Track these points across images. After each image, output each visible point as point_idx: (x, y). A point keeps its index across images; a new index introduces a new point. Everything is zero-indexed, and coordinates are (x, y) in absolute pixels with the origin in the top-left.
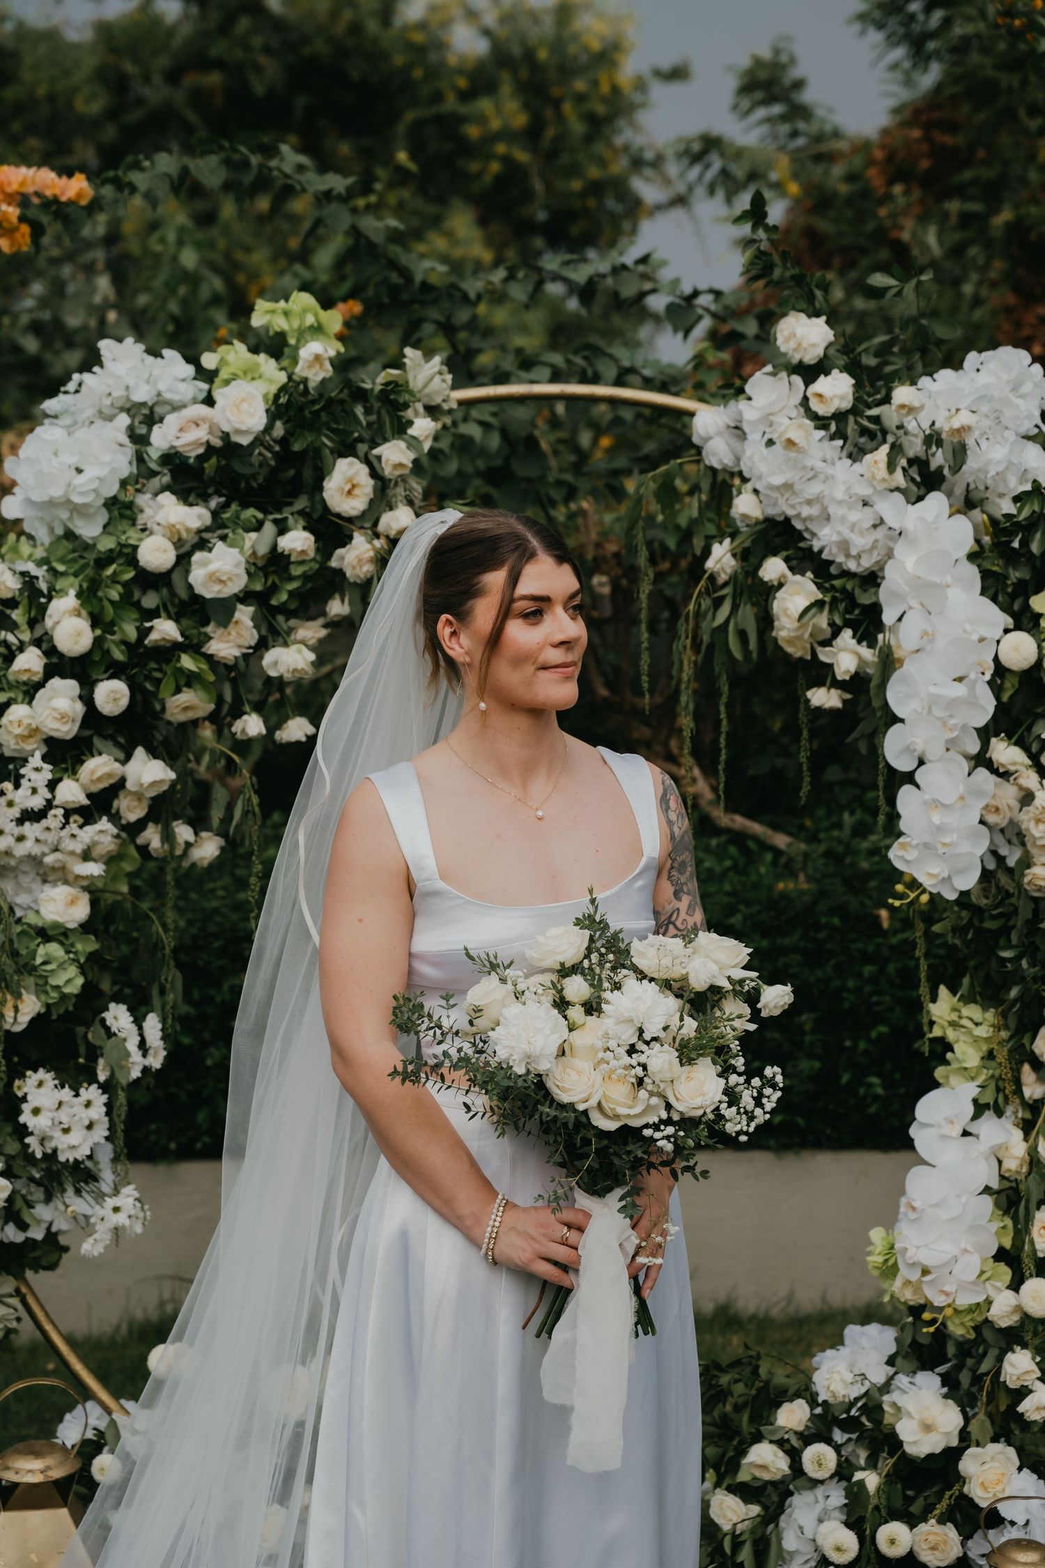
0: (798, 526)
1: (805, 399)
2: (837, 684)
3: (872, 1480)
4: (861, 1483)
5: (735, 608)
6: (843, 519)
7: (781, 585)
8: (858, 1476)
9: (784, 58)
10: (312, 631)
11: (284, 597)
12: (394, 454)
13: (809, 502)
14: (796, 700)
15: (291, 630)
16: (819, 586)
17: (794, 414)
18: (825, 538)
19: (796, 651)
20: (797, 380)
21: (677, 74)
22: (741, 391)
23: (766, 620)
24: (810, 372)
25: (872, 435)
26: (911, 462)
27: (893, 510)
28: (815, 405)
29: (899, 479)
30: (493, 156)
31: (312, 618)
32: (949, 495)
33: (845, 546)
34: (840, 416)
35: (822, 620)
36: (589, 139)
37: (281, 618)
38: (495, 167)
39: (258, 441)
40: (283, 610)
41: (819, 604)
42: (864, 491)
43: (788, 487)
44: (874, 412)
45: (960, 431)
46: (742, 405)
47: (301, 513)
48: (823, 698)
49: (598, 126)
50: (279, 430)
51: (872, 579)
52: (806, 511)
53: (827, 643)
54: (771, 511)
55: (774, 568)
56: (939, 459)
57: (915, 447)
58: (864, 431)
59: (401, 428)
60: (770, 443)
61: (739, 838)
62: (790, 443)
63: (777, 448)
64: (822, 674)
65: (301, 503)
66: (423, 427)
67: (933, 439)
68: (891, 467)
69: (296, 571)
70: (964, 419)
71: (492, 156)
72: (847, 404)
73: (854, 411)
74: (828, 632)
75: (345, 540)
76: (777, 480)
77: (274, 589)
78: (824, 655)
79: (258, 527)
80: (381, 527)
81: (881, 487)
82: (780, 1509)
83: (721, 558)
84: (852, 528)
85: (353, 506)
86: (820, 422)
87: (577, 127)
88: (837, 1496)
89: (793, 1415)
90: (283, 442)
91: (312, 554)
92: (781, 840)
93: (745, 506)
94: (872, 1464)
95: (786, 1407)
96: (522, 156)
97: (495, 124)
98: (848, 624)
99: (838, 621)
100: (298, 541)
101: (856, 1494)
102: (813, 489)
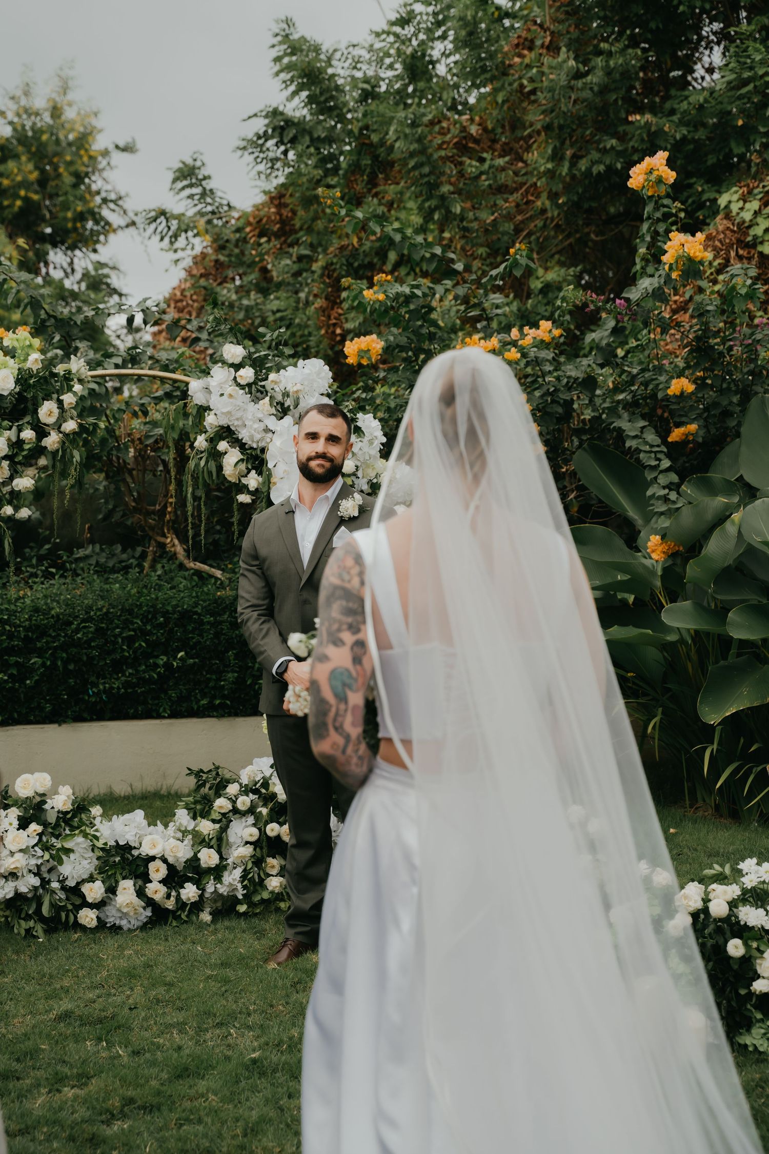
0: (233, 428)
1: (235, 378)
2: (250, 493)
3: (264, 811)
4: (260, 812)
5: (207, 462)
6: (251, 426)
7: (226, 453)
8: (259, 810)
9: (198, 164)
10: (32, 471)
11: (21, 458)
12: (68, 399)
13: (237, 419)
14: (233, 500)
15: (23, 472)
16: (242, 453)
17: (230, 383)
18: (244, 435)
19: (233, 479)
20: (232, 370)
21: (127, 149)
22: (209, 373)
23: (220, 468)
24: (237, 367)
25: (262, 393)
26: (277, 403)
27: (272, 423)
28: (239, 380)
29: (273, 411)
30: (18, 197)
31: (31, 466)
32: (293, 416)
33: (252, 437)
34: (249, 385)
35: (243, 467)
36: (75, 186)
37: (19, 466)
38: (19, 203)
39: (10, 394)
40: (20, 463)
41: (242, 460)
42: (260, 415)
43: (229, 413)
44: (263, 383)
45: (297, 392)
46: (209, 379)
47: (28, 423)
48: (244, 498)
49: (79, 178)
50: (17, 390)
51: (263, 450)
52: (236, 423)
53: (246, 476)
54: (221, 423)
55: (223, 446)
56: (288, 402)
57: (279, 398)
58: (258, 391)
59: (70, 389)
60: (222, 395)
61: (198, 573)
62: (231, 396)
63: (225, 397)
64: (243, 489)
65: (28, 418)
66: (77, 388)
67: (286, 394)
68: (271, 405)
69: (27, 447)
70: (298, 387)
71: (16, 196)
72: (252, 380)
73: (255, 383)
74: (246, 471)
75: (47, 435)
76: (225, 410)
77: (16, 455)
78: (244, 481)
79: (10, 429)
80: (62, 429)
81: (266, 413)
82: (227, 826)
83: (201, 442)
84: (255, 430)
85: (51, 420)
86: (242, 387)
87: (68, 179)
88: (251, 820)
89: (232, 789)
90: (19, 393)
91: (34, 440)
92: (218, 573)
93: (210, 420)
94: (265, 805)
95: (230, 786)
96: (36, 197)
97: (19, 178)
98: (253, 468)
99: (250, 467)
100: (28, 434)
101: (258, 817)
102: (239, 414)
